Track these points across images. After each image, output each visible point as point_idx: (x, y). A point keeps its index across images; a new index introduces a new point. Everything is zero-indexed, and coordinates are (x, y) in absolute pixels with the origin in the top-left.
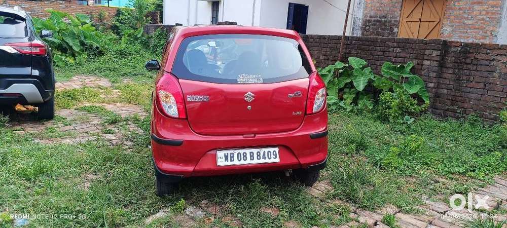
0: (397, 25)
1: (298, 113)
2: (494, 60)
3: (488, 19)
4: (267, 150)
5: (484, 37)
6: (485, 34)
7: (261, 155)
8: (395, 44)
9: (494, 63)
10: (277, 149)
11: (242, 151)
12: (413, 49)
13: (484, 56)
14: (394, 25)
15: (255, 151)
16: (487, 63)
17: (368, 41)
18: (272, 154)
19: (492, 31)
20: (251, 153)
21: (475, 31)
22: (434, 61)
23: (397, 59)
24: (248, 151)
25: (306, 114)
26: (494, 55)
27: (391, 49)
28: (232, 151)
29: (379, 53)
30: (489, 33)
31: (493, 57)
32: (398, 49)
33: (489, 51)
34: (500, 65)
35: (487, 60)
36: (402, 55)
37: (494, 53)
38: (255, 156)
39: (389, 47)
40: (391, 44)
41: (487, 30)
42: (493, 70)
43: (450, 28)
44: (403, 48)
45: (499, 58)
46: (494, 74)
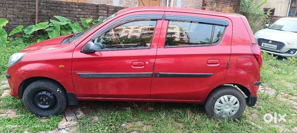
8: (77, 6)
12: (89, 9)
17: (55, 4)
22: (105, 16)
23: (80, 15)
27: (75, 9)
29: (66, 12)
30: (109, 1)
32: (79, 9)
36: (82, 13)
39: (73, 8)
40: (73, 6)
44: (82, 9)
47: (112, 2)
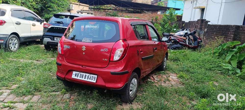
1: (106, 59)
4: (92, 75)
7: (89, 78)
10: (96, 76)
11: (82, 74)
15: (87, 75)
18: (94, 78)
20: (85, 75)
24: (84, 74)
25: (110, 61)
28: (78, 73)
38: (87, 77)
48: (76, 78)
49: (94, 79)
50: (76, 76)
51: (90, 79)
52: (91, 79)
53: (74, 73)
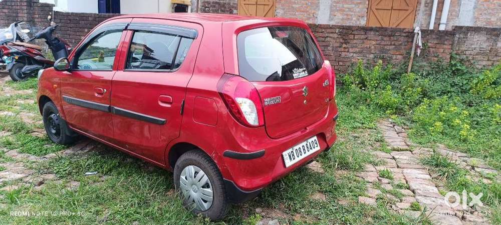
0: (235, 7)
1: (328, 99)
2: (327, 37)
3: (310, 4)
4: (310, 141)
5: (309, 19)
6: (309, 16)
7: (309, 146)
9: (327, 39)
11: (297, 147)
13: (321, 34)
14: (233, 7)
15: (304, 144)
16: (323, 39)
18: (314, 143)
19: (314, 13)
21: (302, 13)
24: (300, 146)
26: (328, 33)
28: (290, 150)
30: (311, 15)
31: (327, 35)
33: (323, 30)
34: (332, 40)
35: (323, 37)
37: (328, 31)
41: (310, 13)
42: (327, 45)
43: (282, 11)
45: (331, 35)
46: (329, 48)
47: (317, 18)
48: (294, 162)
49: (316, 145)
50: (292, 159)
51: (311, 149)
52: (312, 146)
53: (285, 154)
